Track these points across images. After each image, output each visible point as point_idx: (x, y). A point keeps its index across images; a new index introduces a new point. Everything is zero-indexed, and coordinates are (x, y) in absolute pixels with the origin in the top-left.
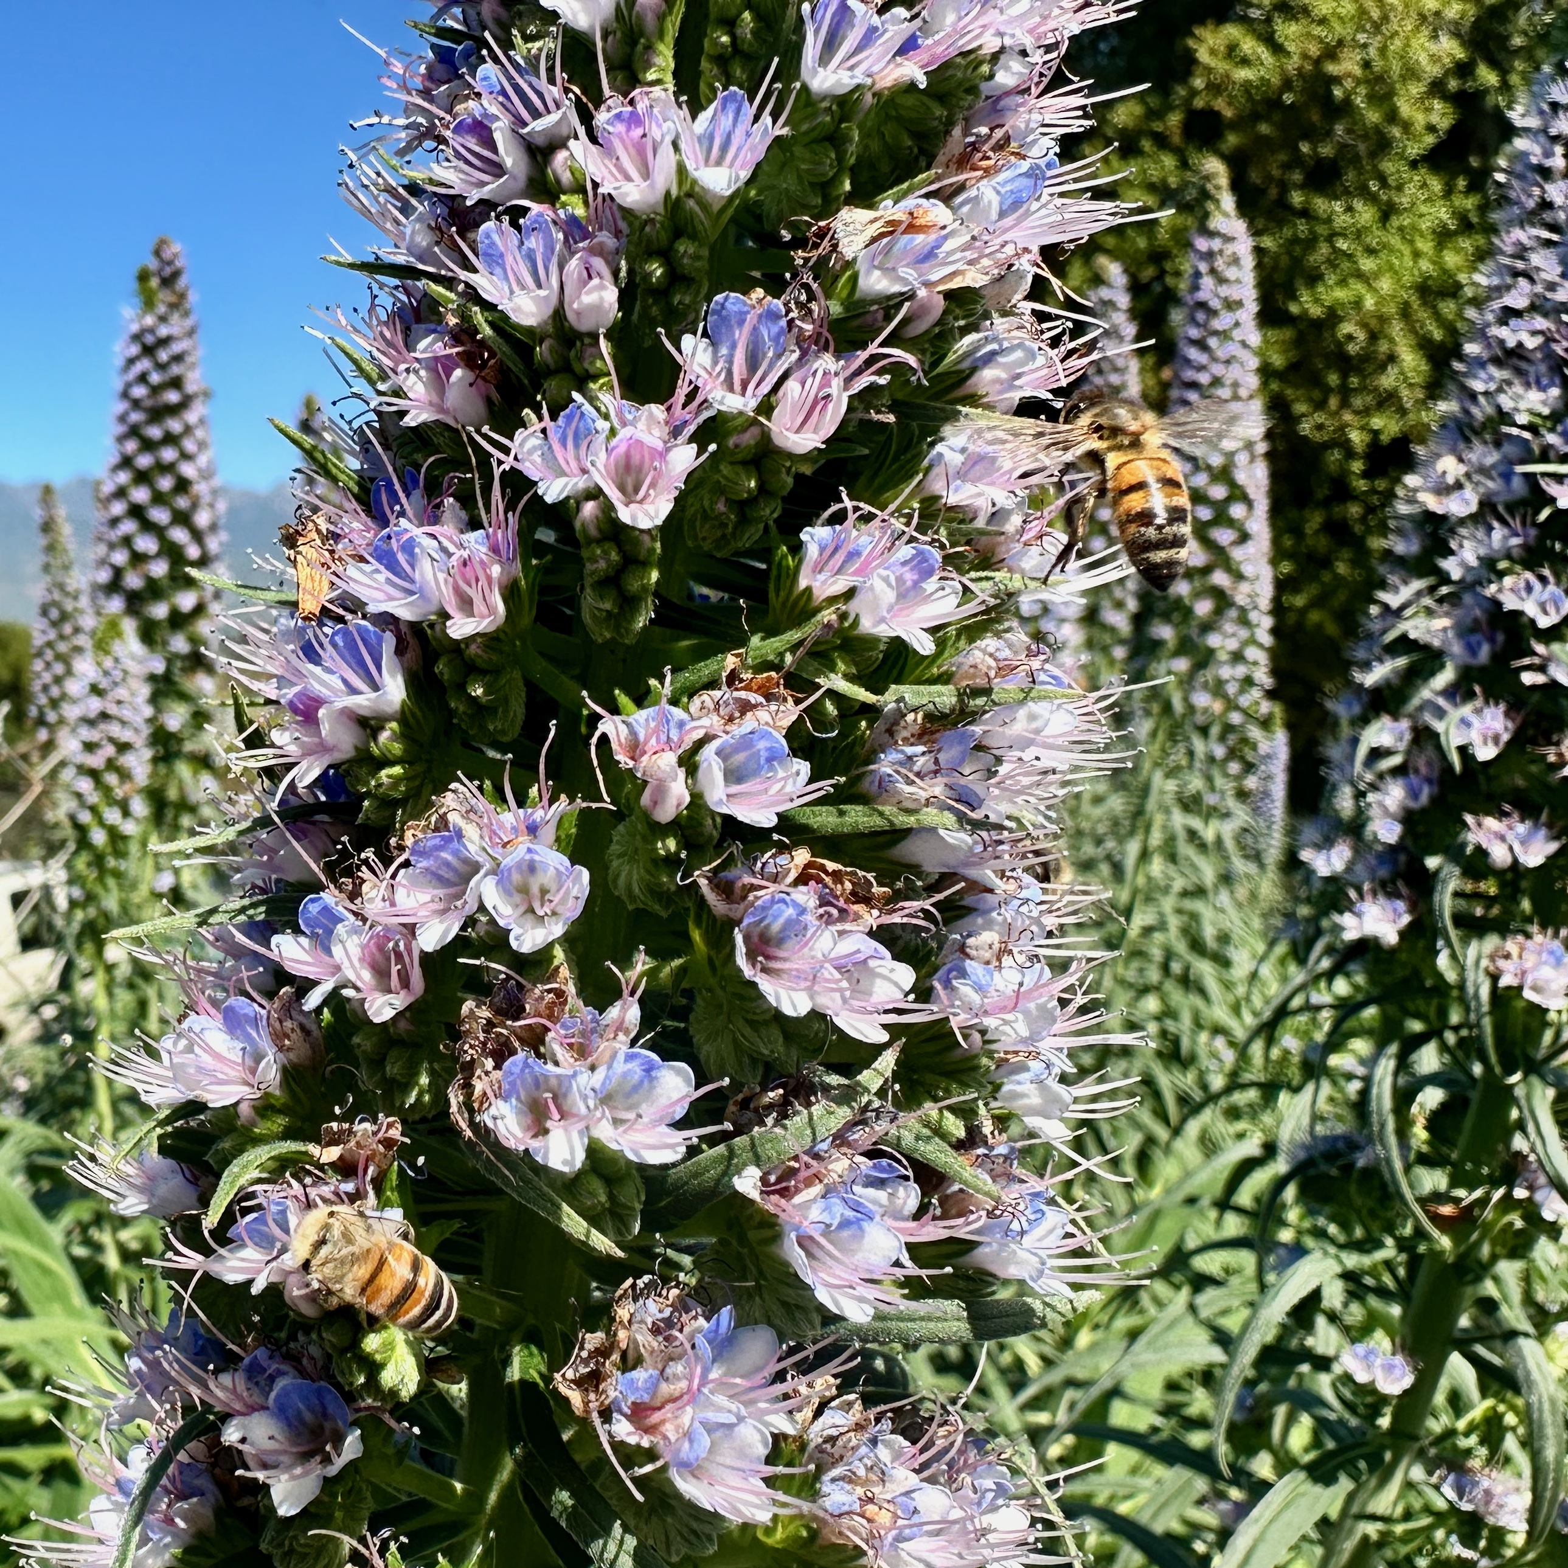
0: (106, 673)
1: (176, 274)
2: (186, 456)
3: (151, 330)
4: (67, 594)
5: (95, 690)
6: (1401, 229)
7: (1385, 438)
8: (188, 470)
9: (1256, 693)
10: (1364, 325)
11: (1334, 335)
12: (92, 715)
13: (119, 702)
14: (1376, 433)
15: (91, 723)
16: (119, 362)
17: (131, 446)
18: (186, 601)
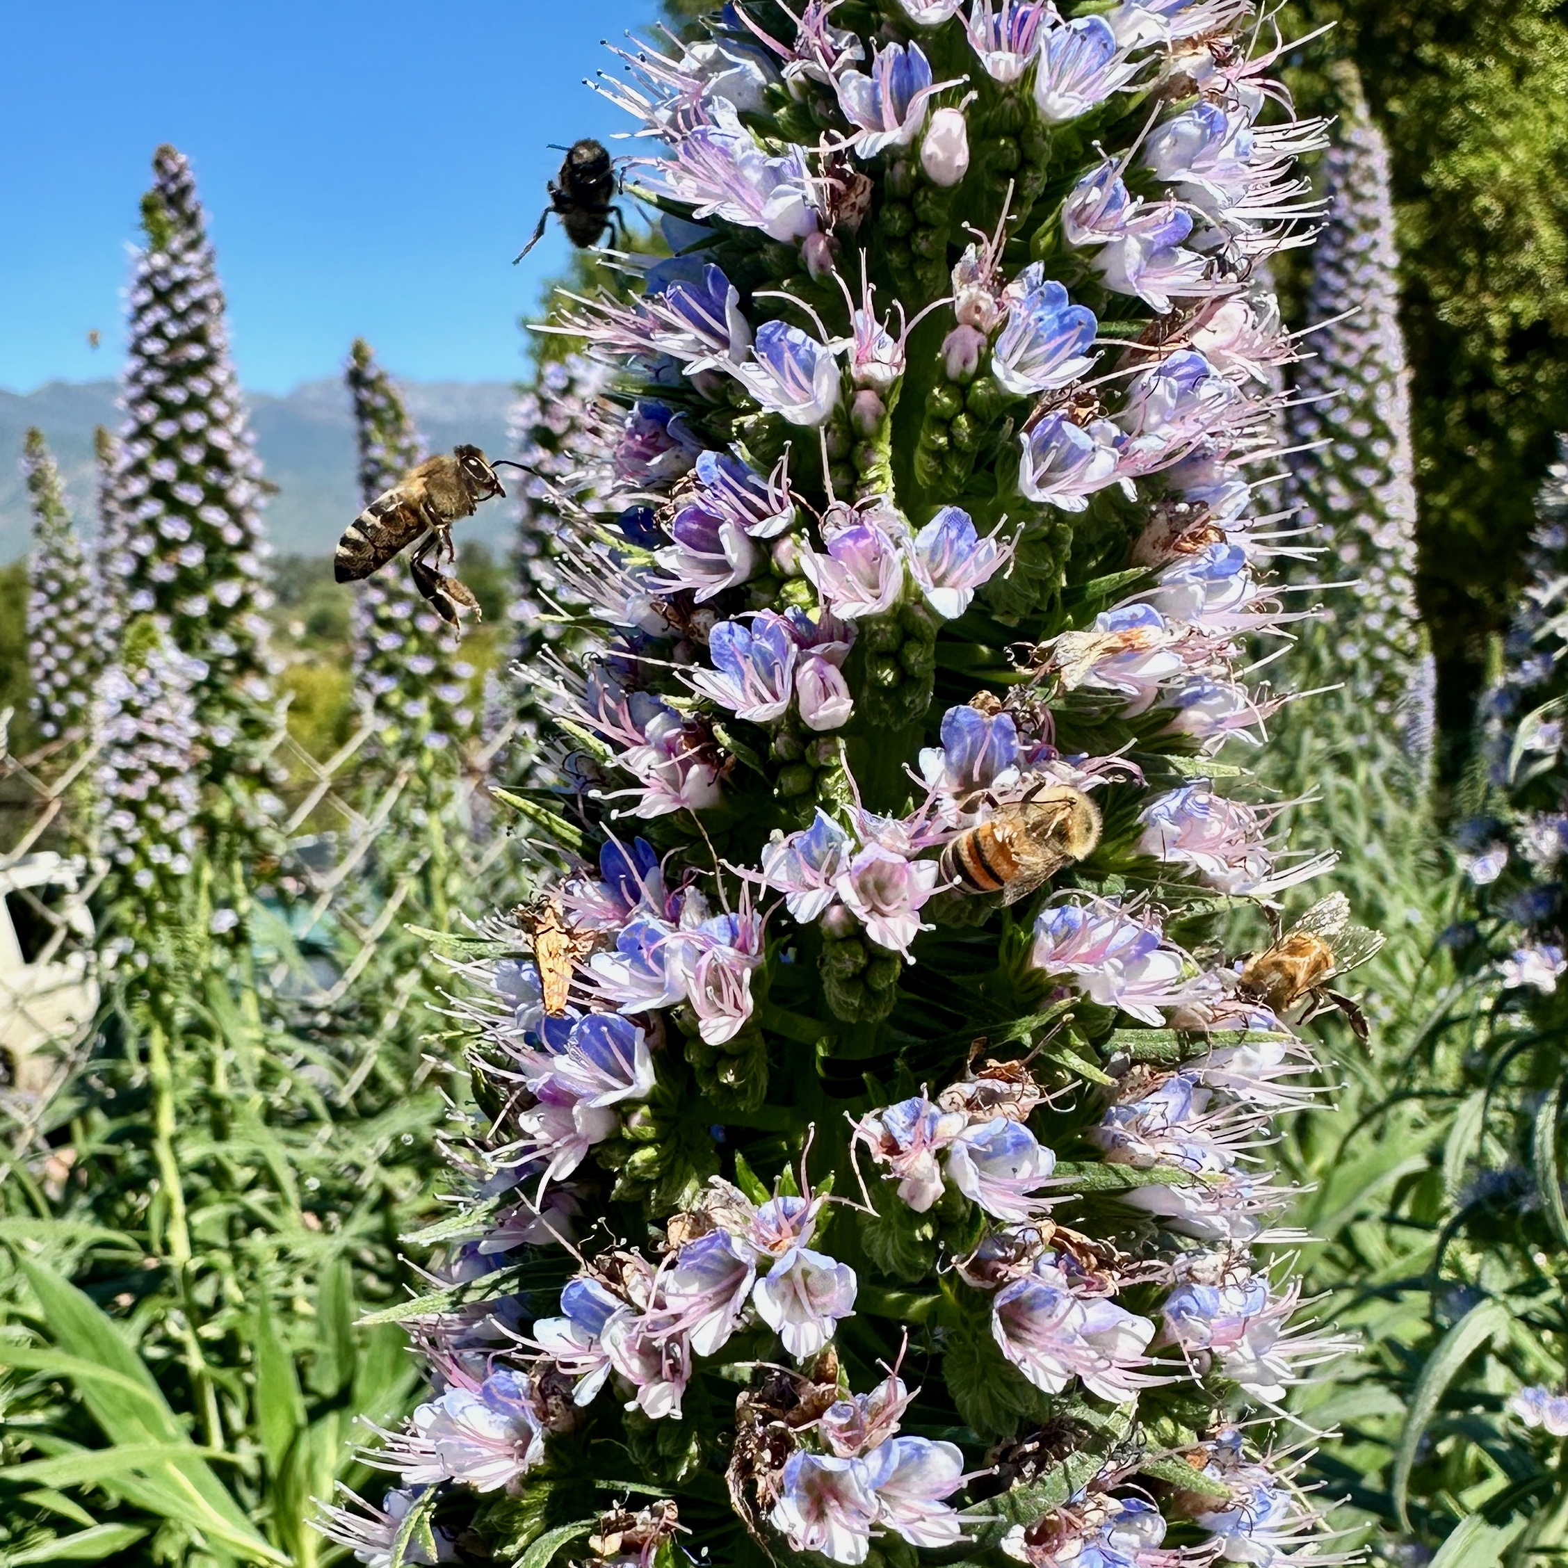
0: (141, 688)
1: (184, 191)
2: (215, 422)
3: (164, 272)
4: (66, 562)
5: (129, 708)
6: (1535, 91)
7: (1525, 322)
8: (219, 438)
9: (1402, 625)
10: (1499, 198)
11: (1469, 209)
12: (127, 737)
13: (159, 722)
14: (1516, 317)
15: (127, 747)
16: (127, 310)
17: (148, 412)
18: (228, 593)
